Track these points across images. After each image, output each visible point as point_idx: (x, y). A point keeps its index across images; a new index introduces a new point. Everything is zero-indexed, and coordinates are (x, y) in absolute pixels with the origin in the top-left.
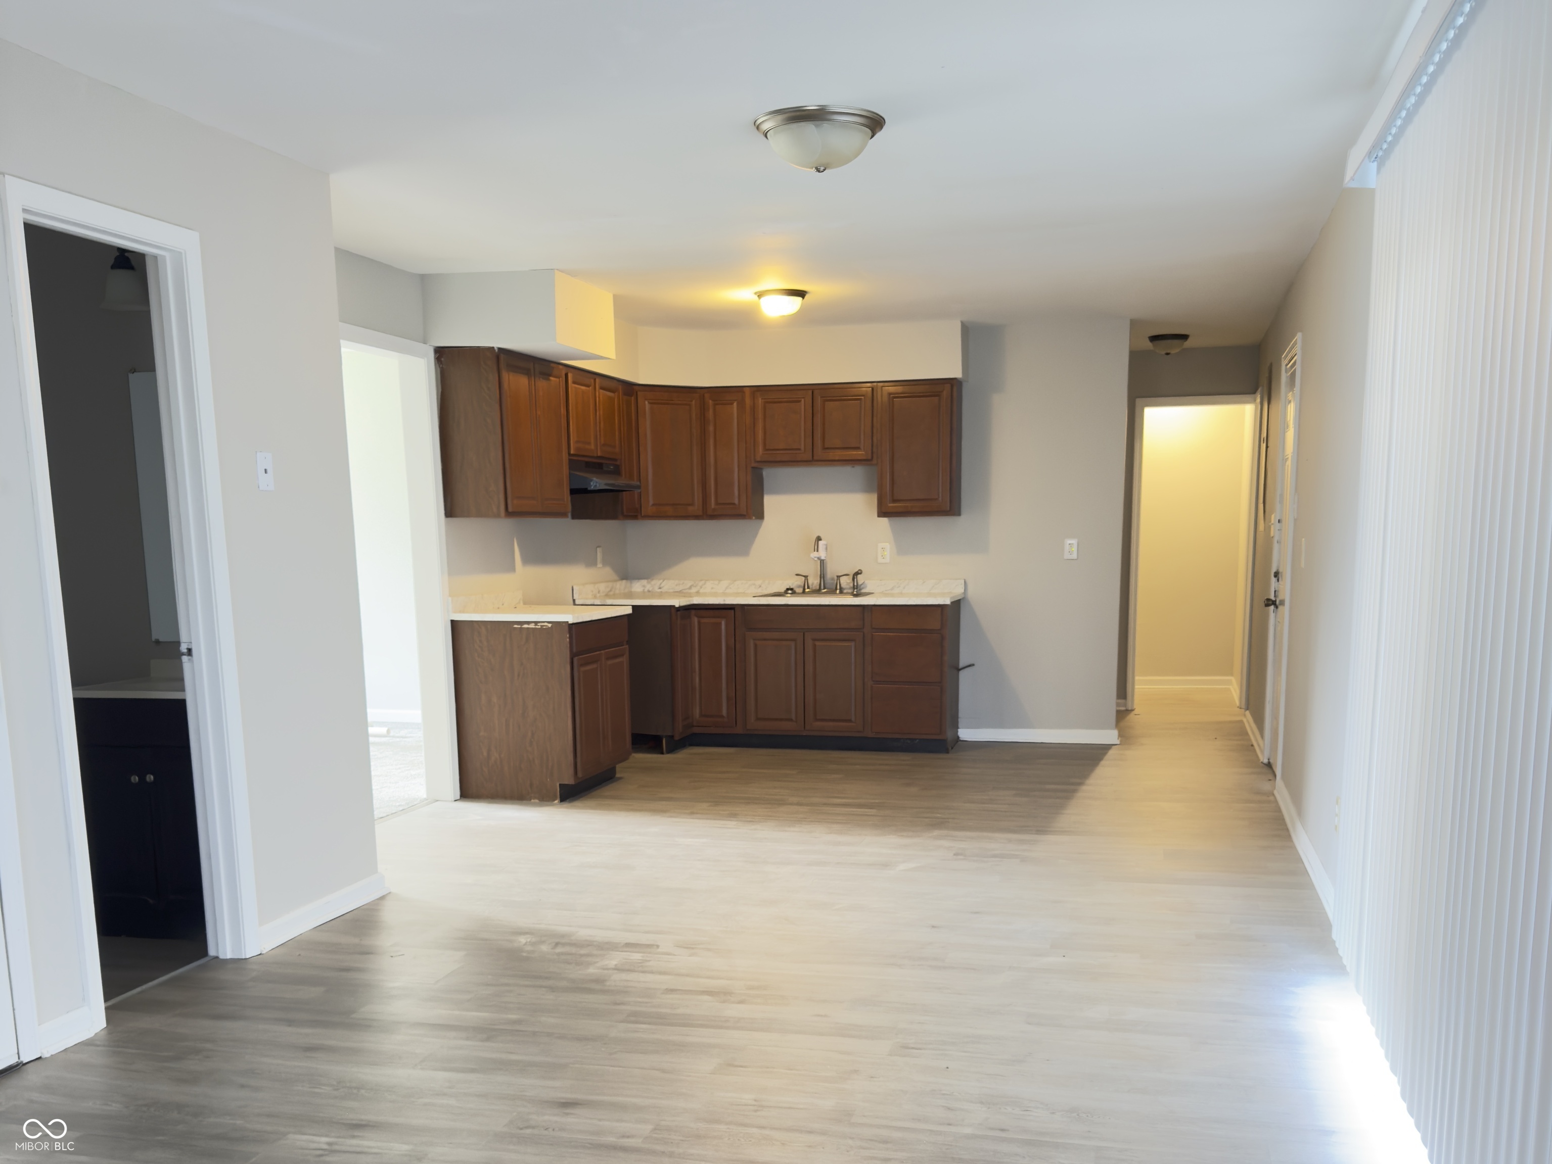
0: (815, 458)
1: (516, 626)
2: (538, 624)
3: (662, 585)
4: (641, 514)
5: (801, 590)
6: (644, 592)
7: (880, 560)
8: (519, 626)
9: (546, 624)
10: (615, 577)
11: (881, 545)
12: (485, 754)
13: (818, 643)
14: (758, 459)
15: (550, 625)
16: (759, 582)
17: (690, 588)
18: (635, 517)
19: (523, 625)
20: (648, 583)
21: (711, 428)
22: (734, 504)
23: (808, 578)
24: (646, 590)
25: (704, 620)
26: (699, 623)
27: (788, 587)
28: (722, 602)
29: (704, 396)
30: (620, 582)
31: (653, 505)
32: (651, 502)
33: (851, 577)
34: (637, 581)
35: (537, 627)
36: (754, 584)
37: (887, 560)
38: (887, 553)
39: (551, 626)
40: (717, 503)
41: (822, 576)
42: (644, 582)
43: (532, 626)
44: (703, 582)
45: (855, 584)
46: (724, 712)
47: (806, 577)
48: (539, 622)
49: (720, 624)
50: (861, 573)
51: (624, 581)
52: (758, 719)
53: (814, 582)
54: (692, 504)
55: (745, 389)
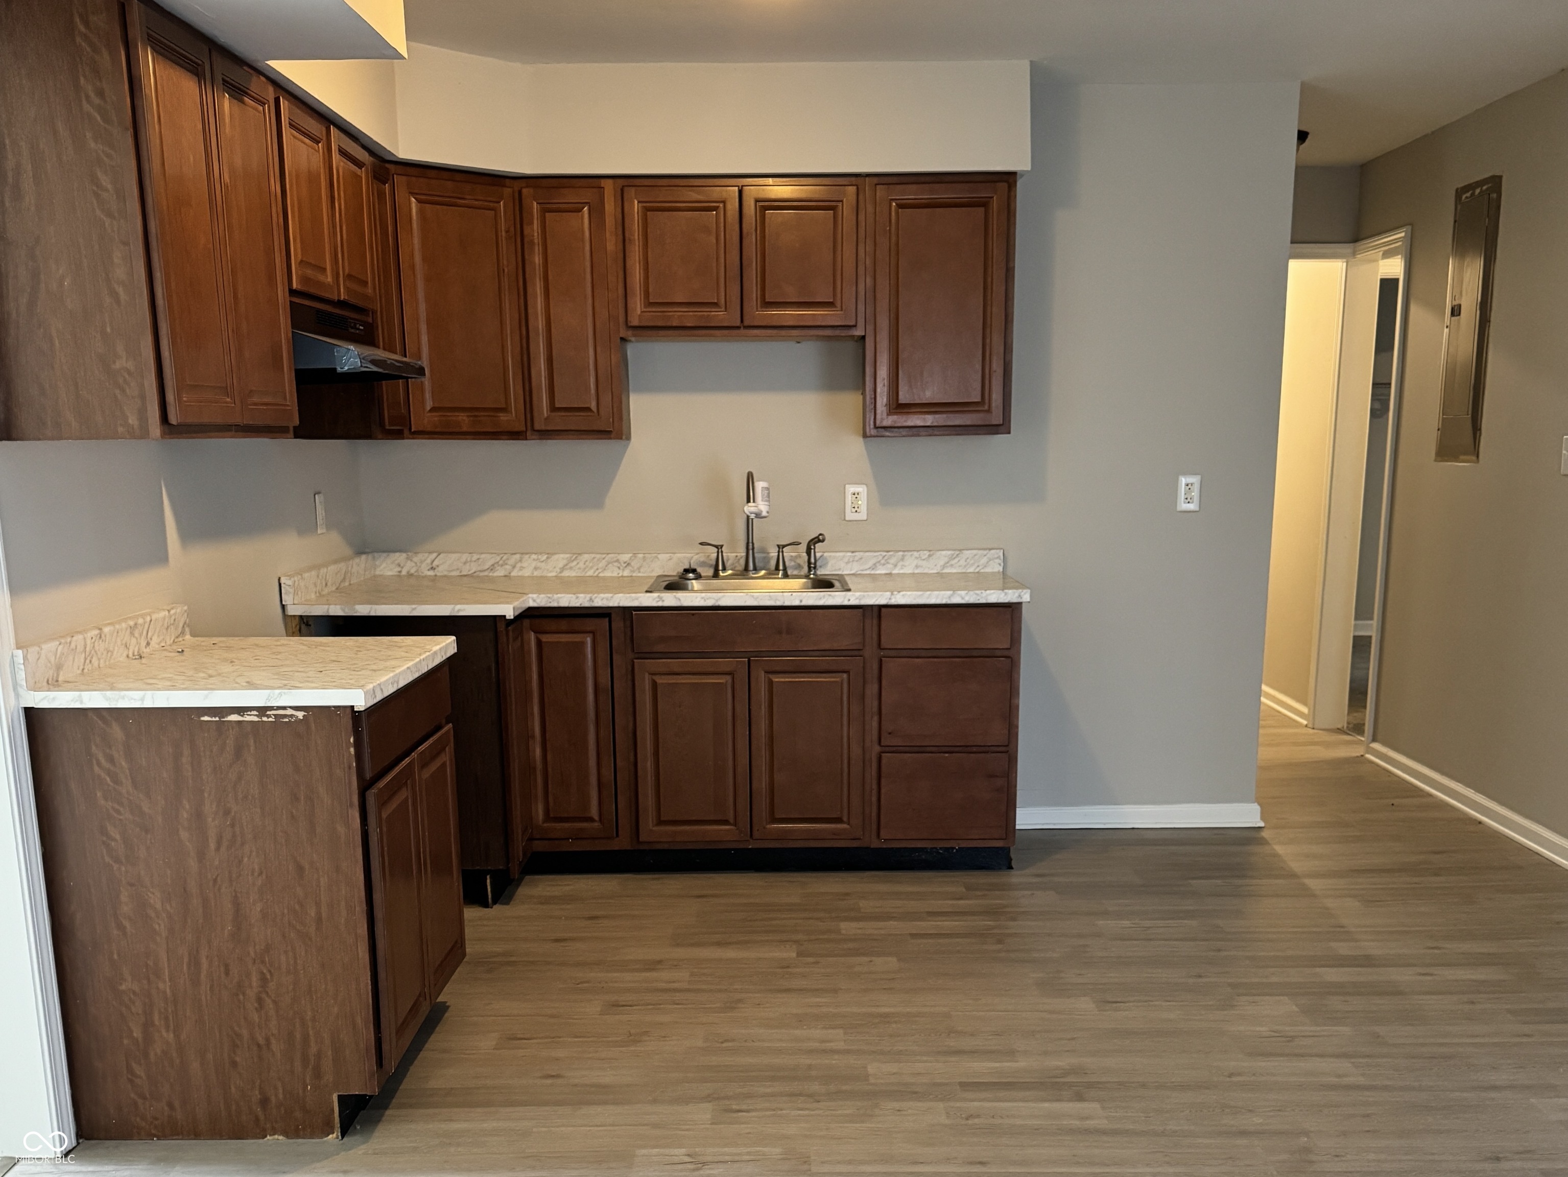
0: (746, 323)
1: (206, 718)
2: (268, 713)
3: (436, 563)
4: (410, 429)
5: (711, 572)
6: (399, 576)
7: (850, 516)
8: (217, 719)
9: (289, 712)
10: (348, 551)
11: (851, 489)
12: (137, 1033)
13: (776, 679)
14: (635, 322)
15: (300, 715)
16: (626, 557)
17: (492, 568)
18: (398, 435)
19: (227, 715)
20: (408, 558)
21: (537, 259)
22: (588, 409)
23: (723, 549)
24: (404, 573)
25: (545, 638)
26: (539, 643)
27: (687, 567)
28: (587, 604)
29: (520, 193)
30: (357, 560)
31: (433, 409)
32: (429, 405)
33: (803, 547)
34: (385, 555)
35: (265, 719)
36: (618, 561)
37: (863, 515)
38: (863, 503)
39: (304, 716)
40: (553, 409)
41: (749, 546)
42: (400, 557)
43: (252, 717)
44: (518, 556)
45: (813, 560)
46: (594, 812)
47: (719, 547)
48: (271, 708)
49: (582, 644)
50: (823, 541)
51: (364, 557)
52: (660, 822)
53: (735, 555)
54: (505, 410)
55: (603, 182)
